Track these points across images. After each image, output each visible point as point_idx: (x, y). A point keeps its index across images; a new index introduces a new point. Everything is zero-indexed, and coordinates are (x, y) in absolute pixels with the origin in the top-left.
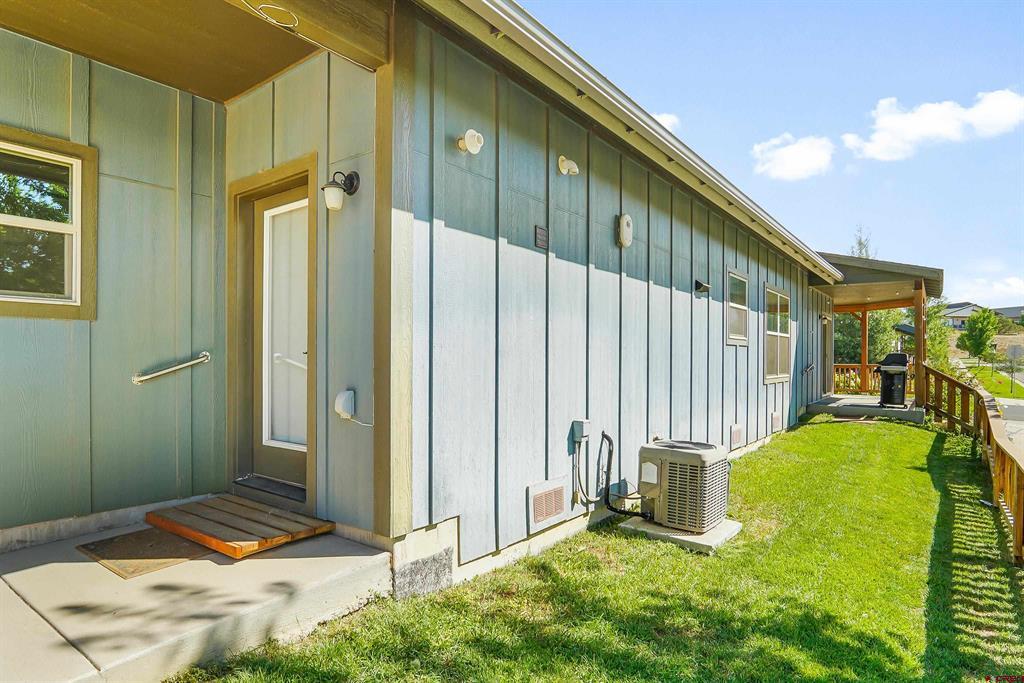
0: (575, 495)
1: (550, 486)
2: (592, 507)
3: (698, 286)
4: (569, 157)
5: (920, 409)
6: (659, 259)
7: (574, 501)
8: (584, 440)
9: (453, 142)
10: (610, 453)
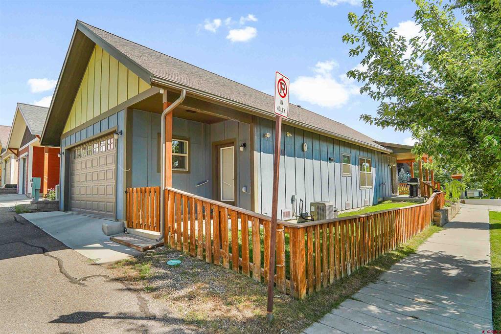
0: (293, 213)
1: (287, 210)
2: (298, 218)
3: (330, 159)
4: (290, 133)
5: (423, 198)
6: (316, 153)
7: (293, 215)
8: (295, 200)
9: (264, 135)
10: (302, 204)
